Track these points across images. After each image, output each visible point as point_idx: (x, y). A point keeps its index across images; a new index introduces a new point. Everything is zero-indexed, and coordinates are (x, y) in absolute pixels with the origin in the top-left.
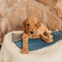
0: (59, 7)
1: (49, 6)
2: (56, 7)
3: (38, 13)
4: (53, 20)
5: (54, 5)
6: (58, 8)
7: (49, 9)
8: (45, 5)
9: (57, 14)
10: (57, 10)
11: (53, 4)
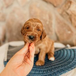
0: (74, 11)
1: (60, 8)
2: (70, 11)
3: (44, 18)
4: (65, 28)
5: (67, 7)
7: (60, 12)
8: (55, 7)
9: (71, 20)
10: (71, 15)
11: (65, 6)
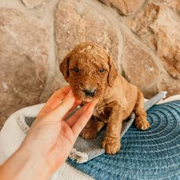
0: (164, 27)
4: (142, 62)
6: (162, 29)
